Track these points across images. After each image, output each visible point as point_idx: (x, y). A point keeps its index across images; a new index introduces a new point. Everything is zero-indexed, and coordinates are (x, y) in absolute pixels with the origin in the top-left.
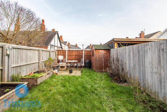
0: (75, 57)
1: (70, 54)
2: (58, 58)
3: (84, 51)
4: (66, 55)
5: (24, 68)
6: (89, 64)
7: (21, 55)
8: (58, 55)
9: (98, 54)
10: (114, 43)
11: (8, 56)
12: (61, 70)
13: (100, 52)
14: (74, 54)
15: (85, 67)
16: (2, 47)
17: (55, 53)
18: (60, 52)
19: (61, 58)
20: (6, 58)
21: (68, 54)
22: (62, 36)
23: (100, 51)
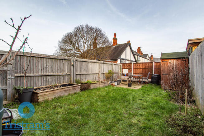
0: (143, 71)
1: (137, 67)
2: (123, 72)
3: (155, 63)
4: (131, 69)
5: (86, 76)
6: (157, 79)
7: (83, 66)
8: (123, 69)
9: (167, 65)
10: (192, 47)
11: (73, 66)
12: (123, 84)
13: (169, 63)
14: (141, 68)
15: (151, 83)
16: (70, 60)
17: (119, 66)
18: (125, 66)
19: (126, 71)
20: (72, 67)
21: (134, 67)
22: (140, 48)
23: (170, 61)
